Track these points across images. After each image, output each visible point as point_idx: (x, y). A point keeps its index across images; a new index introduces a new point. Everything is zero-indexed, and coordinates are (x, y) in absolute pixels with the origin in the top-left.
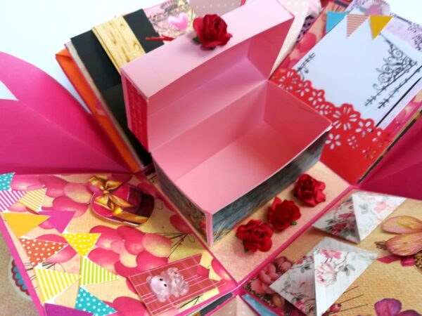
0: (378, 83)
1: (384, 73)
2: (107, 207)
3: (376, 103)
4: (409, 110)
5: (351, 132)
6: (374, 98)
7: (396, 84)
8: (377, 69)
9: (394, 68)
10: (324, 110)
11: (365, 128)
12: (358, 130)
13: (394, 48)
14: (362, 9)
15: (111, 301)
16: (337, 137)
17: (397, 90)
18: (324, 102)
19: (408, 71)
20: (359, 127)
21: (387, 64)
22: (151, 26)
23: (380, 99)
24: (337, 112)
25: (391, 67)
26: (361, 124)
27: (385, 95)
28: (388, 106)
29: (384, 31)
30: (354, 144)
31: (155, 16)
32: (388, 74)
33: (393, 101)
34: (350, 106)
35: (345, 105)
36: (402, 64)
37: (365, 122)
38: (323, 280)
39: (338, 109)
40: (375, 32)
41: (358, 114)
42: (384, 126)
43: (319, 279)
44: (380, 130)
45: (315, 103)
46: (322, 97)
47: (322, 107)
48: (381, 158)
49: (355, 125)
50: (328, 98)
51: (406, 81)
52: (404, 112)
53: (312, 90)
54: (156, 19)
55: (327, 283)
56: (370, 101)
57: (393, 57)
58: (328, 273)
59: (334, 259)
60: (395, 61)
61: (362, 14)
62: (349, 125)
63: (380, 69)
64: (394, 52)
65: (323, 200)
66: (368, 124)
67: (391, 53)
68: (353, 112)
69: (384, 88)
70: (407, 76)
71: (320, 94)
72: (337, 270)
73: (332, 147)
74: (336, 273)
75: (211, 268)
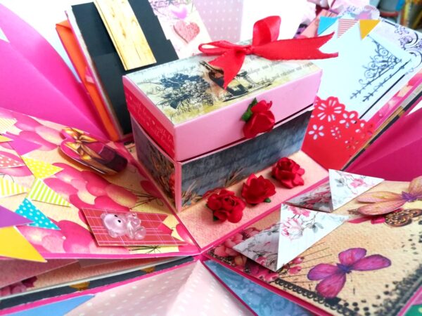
0: (364, 78)
1: (370, 69)
2: (77, 152)
3: (361, 97)
4: (392, 104)
5: (335, 123)
6: (359, 92)
7: (381, 80)
8: (364, 67)
9: (380, 65)
11: (348, 120)
12: (342, 122)
13: (380, 47)
14: (353, 15)
15: (58, 220)
16: (321, 128)
17: (381, 85)
19: (393, 67)
20: (343, 118)
21: (373, 62)
22: (151, 10)
23: (365, 93)
24: (323, 105)
25: (377, 64)
26: (345, 116)
27: (370, 89)
28: (373, 100)
29: (372, 33)
30: (337, 135)
31: (156, 2)
32: (374, 70)
33: (377, 96)
34: (336, 99)
35: (331, 98)
36: (387, 62)
37: (349, 114)
38: (288, 234)
39: (323, 102)
40: (364, 33)
41: (343, 106)
42: (367, 118)
43: (284, 233)
44: (363, 121)
48: (364, 150)
49: (339, 117)
51: (391, 76)
52: (388, 105)
54: (157, 5)
55: (292, 237)
56: (355, 95)
57: (380, 55)
58: (295, 228)
59: (302, 216)
60: (381, 59)
61: (353, 18)
62: (333, 117)
63: (366, 66)
64: (381, 52)
65: (301, 184)
66: (352, 116)
67: (378, 52)
68: (338, 104)
69: (369, 83)
70: (391, 72)
72: (304, 226)
73: (315, 137)
74: (303, 229)
75: (175, 230)
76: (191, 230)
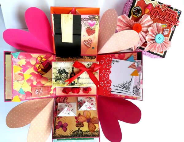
0: (120, 85)
2: (38, 68)
3: (115, 88)
4: (119, 96)
6: (116, 86)
7: (122, 89)
9: (126, 86)
10: (107, 76)
11: (109, 89)
12: (107, 88)
14: (138, 65)
15: (26, 92)
16: (103, 84)
17: (121, 90)
18: (108, 75)
19: (126, 90)
23: (117, 88)
24: (108, 80)
26: (109, 88)
27: (118, 88)
28: (116, 91)
29: (134, 76)
30: (104, 89)
32: (123, 86)
33: (118, 91)
34: (111, 82)
35: (111, 81)
36: (127, 87)
40: (132, 74)
41: (111, 85)
42: (112, 93)
44: (111, 93)
45: (107, 72)
46: (110, 73)
47: (107, 75)
49: (108, 86)
50: (110, 75)
51: (124, 91)
52: (117, 95)
53: (110, 69)
54: (84, 20)
55: (63, 113)
56: (115, 86)
57: (128, 84)
59: (68, 111)
60: (127, 85)
61: (136, 66)
63: (124, 83)
64: (130, 83)
65: (88, 93)
66: (110, 89)
67: (129, 83)
68: (110, 84)
69: (119, 87)
70: (125, 90)
71: (110, 72)
74: (66, 113)
75: (53, 90)
76: (57, 90)
